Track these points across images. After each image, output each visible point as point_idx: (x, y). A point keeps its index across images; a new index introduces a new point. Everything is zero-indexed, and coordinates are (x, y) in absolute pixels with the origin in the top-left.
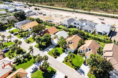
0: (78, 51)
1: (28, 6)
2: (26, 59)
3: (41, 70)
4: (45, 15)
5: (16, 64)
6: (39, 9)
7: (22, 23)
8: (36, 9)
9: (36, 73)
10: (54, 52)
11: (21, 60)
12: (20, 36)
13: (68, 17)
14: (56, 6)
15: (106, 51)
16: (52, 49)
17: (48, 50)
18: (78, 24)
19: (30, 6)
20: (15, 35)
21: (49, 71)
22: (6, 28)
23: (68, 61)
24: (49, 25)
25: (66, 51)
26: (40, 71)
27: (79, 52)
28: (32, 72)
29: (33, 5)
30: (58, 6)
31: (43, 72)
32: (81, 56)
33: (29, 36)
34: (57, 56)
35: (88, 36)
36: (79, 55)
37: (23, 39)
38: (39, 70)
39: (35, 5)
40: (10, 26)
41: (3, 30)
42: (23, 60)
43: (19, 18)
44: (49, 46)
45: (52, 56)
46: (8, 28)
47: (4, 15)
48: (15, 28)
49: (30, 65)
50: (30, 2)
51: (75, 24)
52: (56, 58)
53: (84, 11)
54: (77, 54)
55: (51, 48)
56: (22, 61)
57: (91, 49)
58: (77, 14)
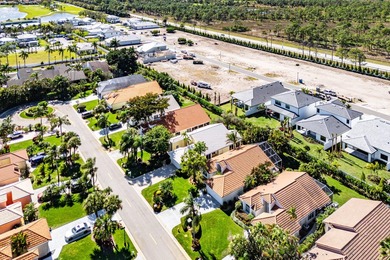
0: (237, 204)
1: (163, 31)
2: (76, 196)
3: (97, 240)
4: (201, 63)
5: (45, 204)
6: (191, 44)
7: (117, 84)
8: (182, 42)
9: (80, 243)
10: (159, 192)
11: (60, 196)
12: (96, 121)
13: (275, 75)
14: (251, 35)
15: (335, 226)
16: (162, 179)
17: (149, 181)
18: (288, 107)
19: (171, 31)
20: (84, 118)
21: (117, 247)
22: (74, 93)
23: (190, 229)
24: (193, 99)
25: (201, 194)
26: (94, 240)
27: (240, 210)
28: (70, 240)
29: (179, 29)
30: (260, 34)
31: (99, 248)
32: (240, 222)
33: (120, 126)
34: (164, 207)
35: (303, 154)
36: (235, 219)
37: (101, 133)
38: (91, 238)
39: (187, 27)
40: (87, 88)
41: (64, 100)
42: (69, 196)
43: (114, 67)
44: (156, 168)
45: (149, 202)
46: (79, 95)
47: (87, 56)
48: (96, 97)
49: (77, 216)
50: (179, 19)
51: (278, 103)
52: (157, 211)
53: (340, 61)
54: (229, 215)
55: (159, 176)
56: (62, 199)
57: (279, 204)
58: (313, 68)
